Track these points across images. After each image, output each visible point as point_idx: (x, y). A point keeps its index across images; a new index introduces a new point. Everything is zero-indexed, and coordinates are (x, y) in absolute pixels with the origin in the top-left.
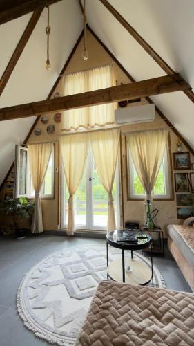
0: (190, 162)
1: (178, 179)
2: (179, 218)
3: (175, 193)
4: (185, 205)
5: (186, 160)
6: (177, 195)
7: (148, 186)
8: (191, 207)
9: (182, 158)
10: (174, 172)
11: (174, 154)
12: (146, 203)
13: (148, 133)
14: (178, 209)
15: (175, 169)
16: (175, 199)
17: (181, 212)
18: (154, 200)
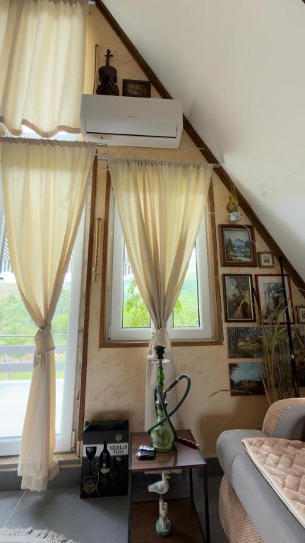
0: (254, 247)
1: (232, 290)
2: (233, 394)
3: (225, 325)
4: (247, 355)
5: (247, 245)
6: (229, 330)
7: (160, 305)
8: (260, 360)
9: (238, 237)
10: (222, 270)
11: (223, 227)
12: (153, 355)
13: (165, 169)
14: (232, 367)
15: (225, 265)
16: (225, 342)
17: (238, 376)
18: (175, 344)
